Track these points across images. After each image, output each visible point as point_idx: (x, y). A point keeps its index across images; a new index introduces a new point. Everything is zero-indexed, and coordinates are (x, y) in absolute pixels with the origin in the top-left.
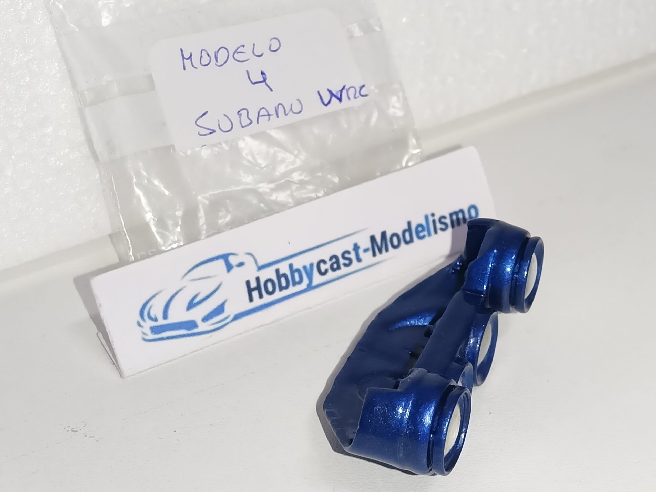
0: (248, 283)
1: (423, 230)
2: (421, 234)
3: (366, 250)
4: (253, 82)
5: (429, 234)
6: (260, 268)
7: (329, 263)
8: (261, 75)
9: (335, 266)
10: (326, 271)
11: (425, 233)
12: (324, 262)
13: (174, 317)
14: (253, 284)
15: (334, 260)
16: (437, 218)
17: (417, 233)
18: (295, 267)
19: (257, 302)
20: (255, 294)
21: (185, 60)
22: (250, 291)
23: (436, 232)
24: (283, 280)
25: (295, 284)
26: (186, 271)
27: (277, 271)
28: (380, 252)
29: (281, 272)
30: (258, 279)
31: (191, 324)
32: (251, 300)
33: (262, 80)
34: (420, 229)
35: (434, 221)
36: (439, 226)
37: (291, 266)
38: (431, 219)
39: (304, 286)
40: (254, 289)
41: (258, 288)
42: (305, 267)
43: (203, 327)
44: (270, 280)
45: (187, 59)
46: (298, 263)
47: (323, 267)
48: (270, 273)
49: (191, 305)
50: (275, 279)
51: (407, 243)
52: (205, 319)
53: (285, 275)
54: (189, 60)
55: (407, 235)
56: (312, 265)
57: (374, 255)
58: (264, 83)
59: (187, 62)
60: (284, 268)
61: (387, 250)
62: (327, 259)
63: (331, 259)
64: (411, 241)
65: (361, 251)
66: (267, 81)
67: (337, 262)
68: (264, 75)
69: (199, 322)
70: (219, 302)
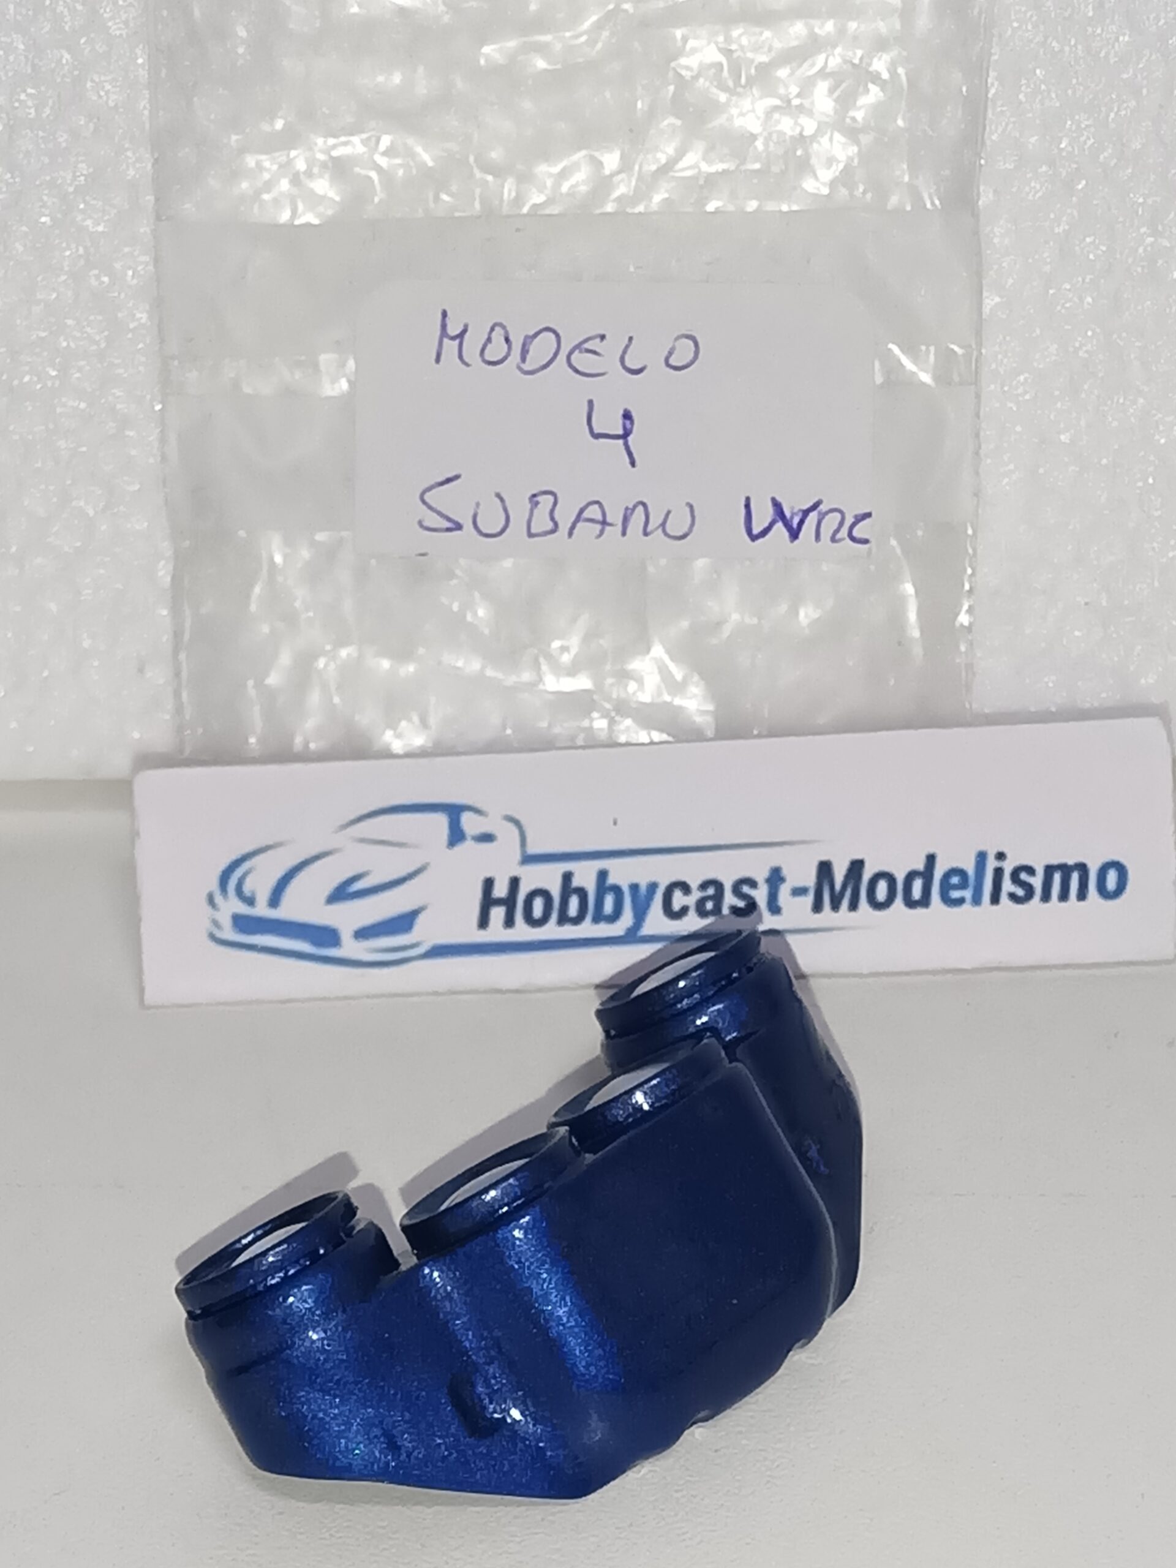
0: (489, 884)
1: (963, 885)
2: (955, 894)
3: (799, 892)
4: (597, 430)
5: (977, 900)
6: (528, 859)
7: (696, 895)
8: (620, 421)
9: (709, 905)
10: (684, 910)
11: (967, 894)
12: (685, 888)
13: (291, 909)
14: (500, 890)
15: (711, 891)
16: (1008, 867)
17: (945, 886)
18: (611, 880)
19: (496, 931)
20: (498, 914)
21: (446, 340)
22: (488, 902)
23: (995, 899)
24: (574, 903)
25: (598, 918)
26: (352, 817)
27: (567, 877)
28: (835, 906)
29: (576, 882)
30: (515, 883)
31: (327, 936)
32: (484, 922)
33: (621, 432)
34: (955, 880)
35: (999, 872)
36: (1008, 886)
37: (603, 875)
38: (991, 864)
39: (618, 929)
40: (499, 902)
41: (509, 902)
42: (634, 888)
43: (350, 948)
44: (545, 894)
45: (453, 338)
46: (621, 873)
47: (679, 900)
48: (549, 877)
49: (340, 894)
50: (556, 893)
51: (910, 903)
52: (362, 934)
53: (582, 893)
54: (457, 342)
55: (917, 886)
56: (653, 887)
57: (817, 907)
58: (621, 442)
59: (450, 346)
60: (585, 876)
61: (854, 906)
62: (694, 885)
63: (704, 886)
64: (925, 901)
65: (784, 891)
66: (630, 438)
67: (718, 897)
68: (628, 422)
69: (346, 936)
70: (406, 907)
